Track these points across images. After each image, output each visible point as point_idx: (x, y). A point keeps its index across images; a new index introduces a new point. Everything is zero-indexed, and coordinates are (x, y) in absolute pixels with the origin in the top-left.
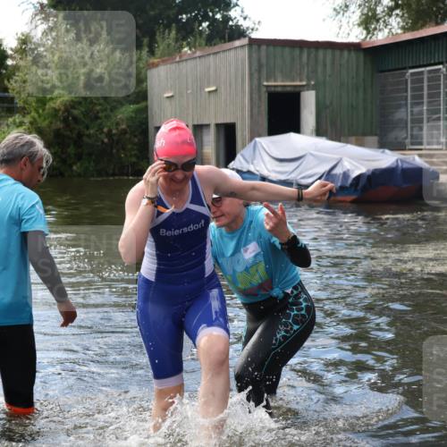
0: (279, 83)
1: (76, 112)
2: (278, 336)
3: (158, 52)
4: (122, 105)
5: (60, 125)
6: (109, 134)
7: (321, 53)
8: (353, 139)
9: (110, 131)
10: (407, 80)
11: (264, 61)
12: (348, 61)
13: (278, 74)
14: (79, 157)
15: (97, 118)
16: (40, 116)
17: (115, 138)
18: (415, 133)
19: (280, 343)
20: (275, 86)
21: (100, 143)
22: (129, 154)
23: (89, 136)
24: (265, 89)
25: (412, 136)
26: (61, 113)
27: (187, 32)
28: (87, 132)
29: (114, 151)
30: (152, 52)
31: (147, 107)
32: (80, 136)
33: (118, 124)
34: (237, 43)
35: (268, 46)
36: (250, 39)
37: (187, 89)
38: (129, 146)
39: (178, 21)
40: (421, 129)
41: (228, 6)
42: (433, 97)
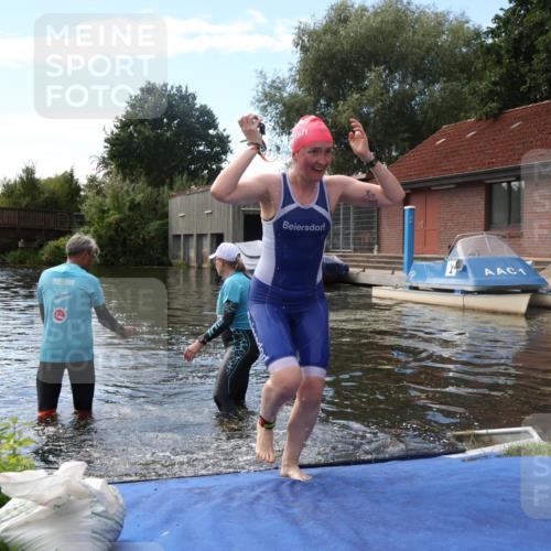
0: (251, 209)
1: (122, 225)
3: (175, 188)
4: (152, 221)
5: (112, 233)
6: (144, 240)
9: (144, 237)
14: (125, 253)
15: (136, 229)
16: (100, 227)
17: (147, 242)
18: (335, 241)
20: (249, 211)
21: (137, 245)
22: (155, 252)
23: (131, 240)
24: (242, 212)
25: (333, 243)
26: (113, 225)
27: (194, 176)
28: (129, 238)
29: (146, 250)
31: (167, 223)
32: (125, 240)
33: (149, 233)
37: (193, 211)
38: (156, 247)
39: (189, 169)
40: (338, 239)
41: (220, 161)
42: (346, 219)
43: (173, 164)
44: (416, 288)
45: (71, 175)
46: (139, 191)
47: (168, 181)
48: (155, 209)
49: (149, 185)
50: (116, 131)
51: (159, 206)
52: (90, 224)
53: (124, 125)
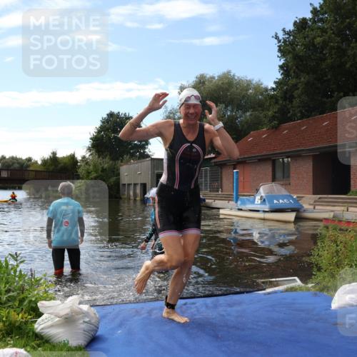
0: (160, 171)
4: (112, 177)
11: (155, 165)
27: (132, 156)
30: (122, 161)
31: (119, 179)
34: (147, 159)
35: (156, 160)
36: (151, 158)
37: (132, 172)
39: (130, 153)
40: (202, 186)
41: (145, 148)
42: (206, 176)
44: (241, 210)
45: (74, 155)
46: (106, 163)
47: (120, 158)
48: (113, 171)
49: (111, 160)
50: (95, 134)
51: (115, 170)
52: (82, 179)
53: (99, 132)
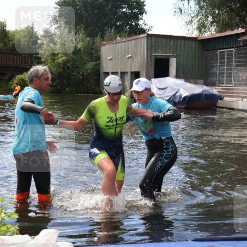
0: (160, 54)
1: (68, 64)
2: (158, 166)
3: (105, 38)
4: (89, 62)
5: (61, 70)
6: (83, 75)
7: (179, 41)
8: (192, 80)
9: (83, 73)
10: (217, 55)
11: (153, 44)
12: (191, 46)
13: (160, 50)
14: (69, 85)
15: (78, 67)
16: (52, 66)
17: (85, 77)
18: (220, 79)
19: (159, 169)
20: (158, 56)
21: (78, 79)
22: (91, 84)
23: (74, 75)
24: (153, 57)
25: (219, 80)
26: (61, 65)
27: (119, 31)
28: (73, 74)
29: (85, 82)
31: (99, 64)
32: (69, 75)
33: (87, 70)
34: (142, 36)
35: (155, 37)
36: (148, 34)
37: (118, 55)
38: (91, 80)
39: (115, 25)
40: (223, 77)
41: (138, 19)
42: (229, 62)
43: (105, 21)
47: (100, 33)
48: (91, 54)
49: (87, 37)
51: (94, 51)
52: (44, 63)
